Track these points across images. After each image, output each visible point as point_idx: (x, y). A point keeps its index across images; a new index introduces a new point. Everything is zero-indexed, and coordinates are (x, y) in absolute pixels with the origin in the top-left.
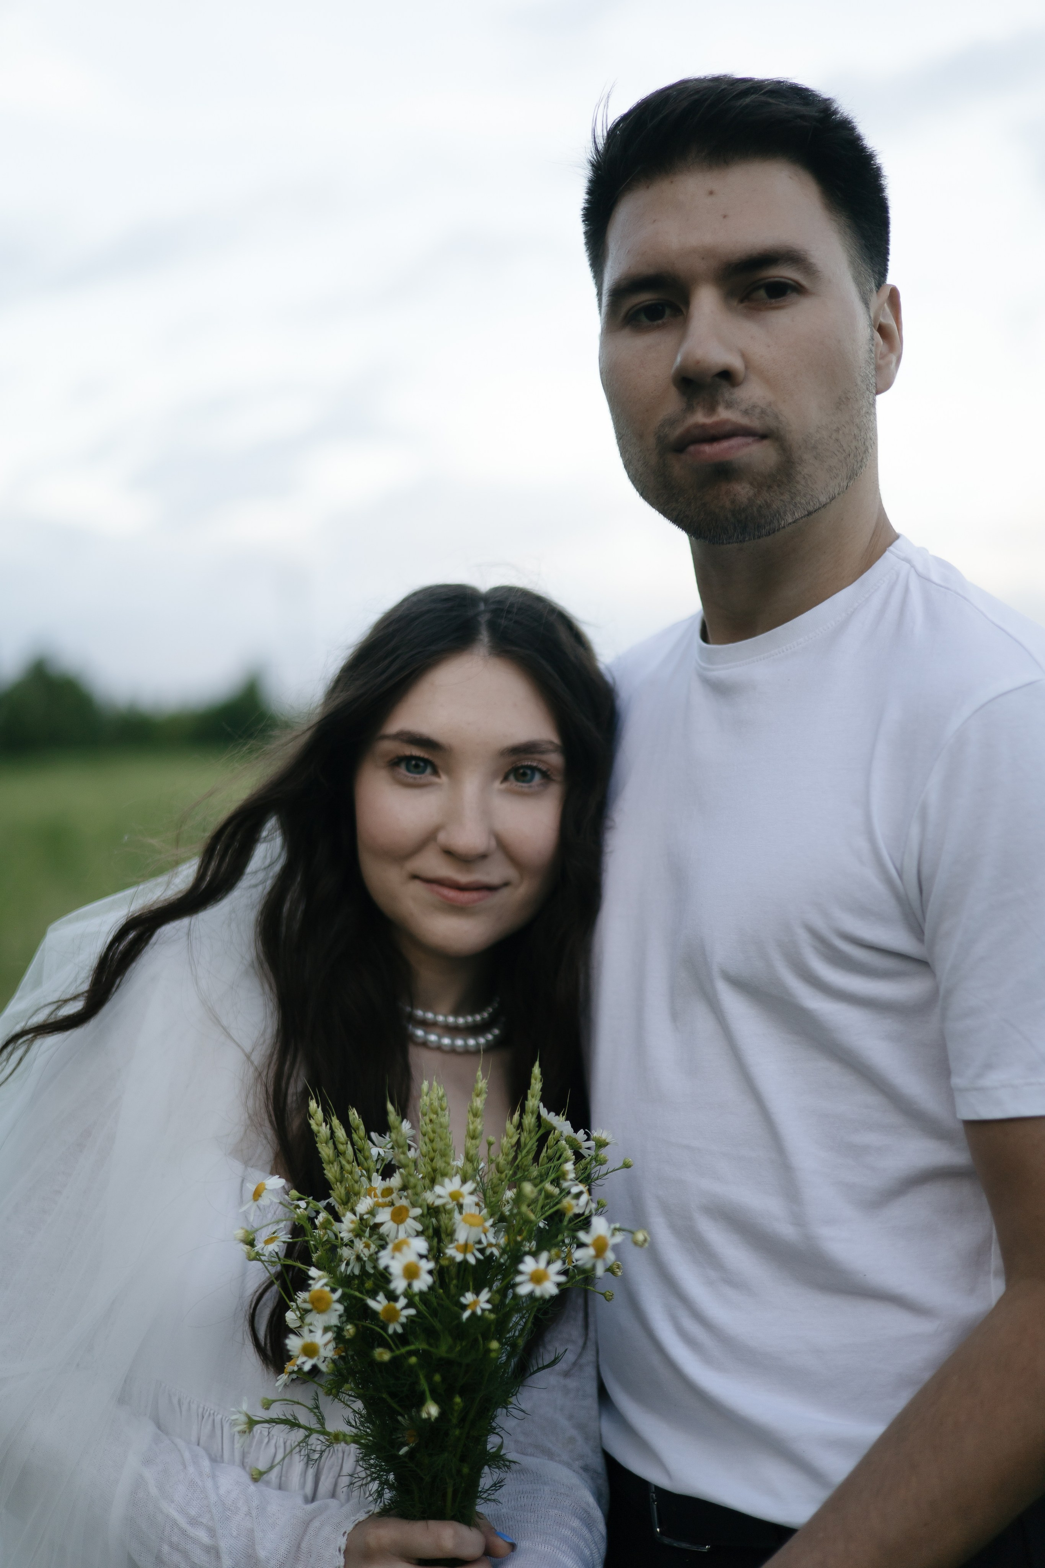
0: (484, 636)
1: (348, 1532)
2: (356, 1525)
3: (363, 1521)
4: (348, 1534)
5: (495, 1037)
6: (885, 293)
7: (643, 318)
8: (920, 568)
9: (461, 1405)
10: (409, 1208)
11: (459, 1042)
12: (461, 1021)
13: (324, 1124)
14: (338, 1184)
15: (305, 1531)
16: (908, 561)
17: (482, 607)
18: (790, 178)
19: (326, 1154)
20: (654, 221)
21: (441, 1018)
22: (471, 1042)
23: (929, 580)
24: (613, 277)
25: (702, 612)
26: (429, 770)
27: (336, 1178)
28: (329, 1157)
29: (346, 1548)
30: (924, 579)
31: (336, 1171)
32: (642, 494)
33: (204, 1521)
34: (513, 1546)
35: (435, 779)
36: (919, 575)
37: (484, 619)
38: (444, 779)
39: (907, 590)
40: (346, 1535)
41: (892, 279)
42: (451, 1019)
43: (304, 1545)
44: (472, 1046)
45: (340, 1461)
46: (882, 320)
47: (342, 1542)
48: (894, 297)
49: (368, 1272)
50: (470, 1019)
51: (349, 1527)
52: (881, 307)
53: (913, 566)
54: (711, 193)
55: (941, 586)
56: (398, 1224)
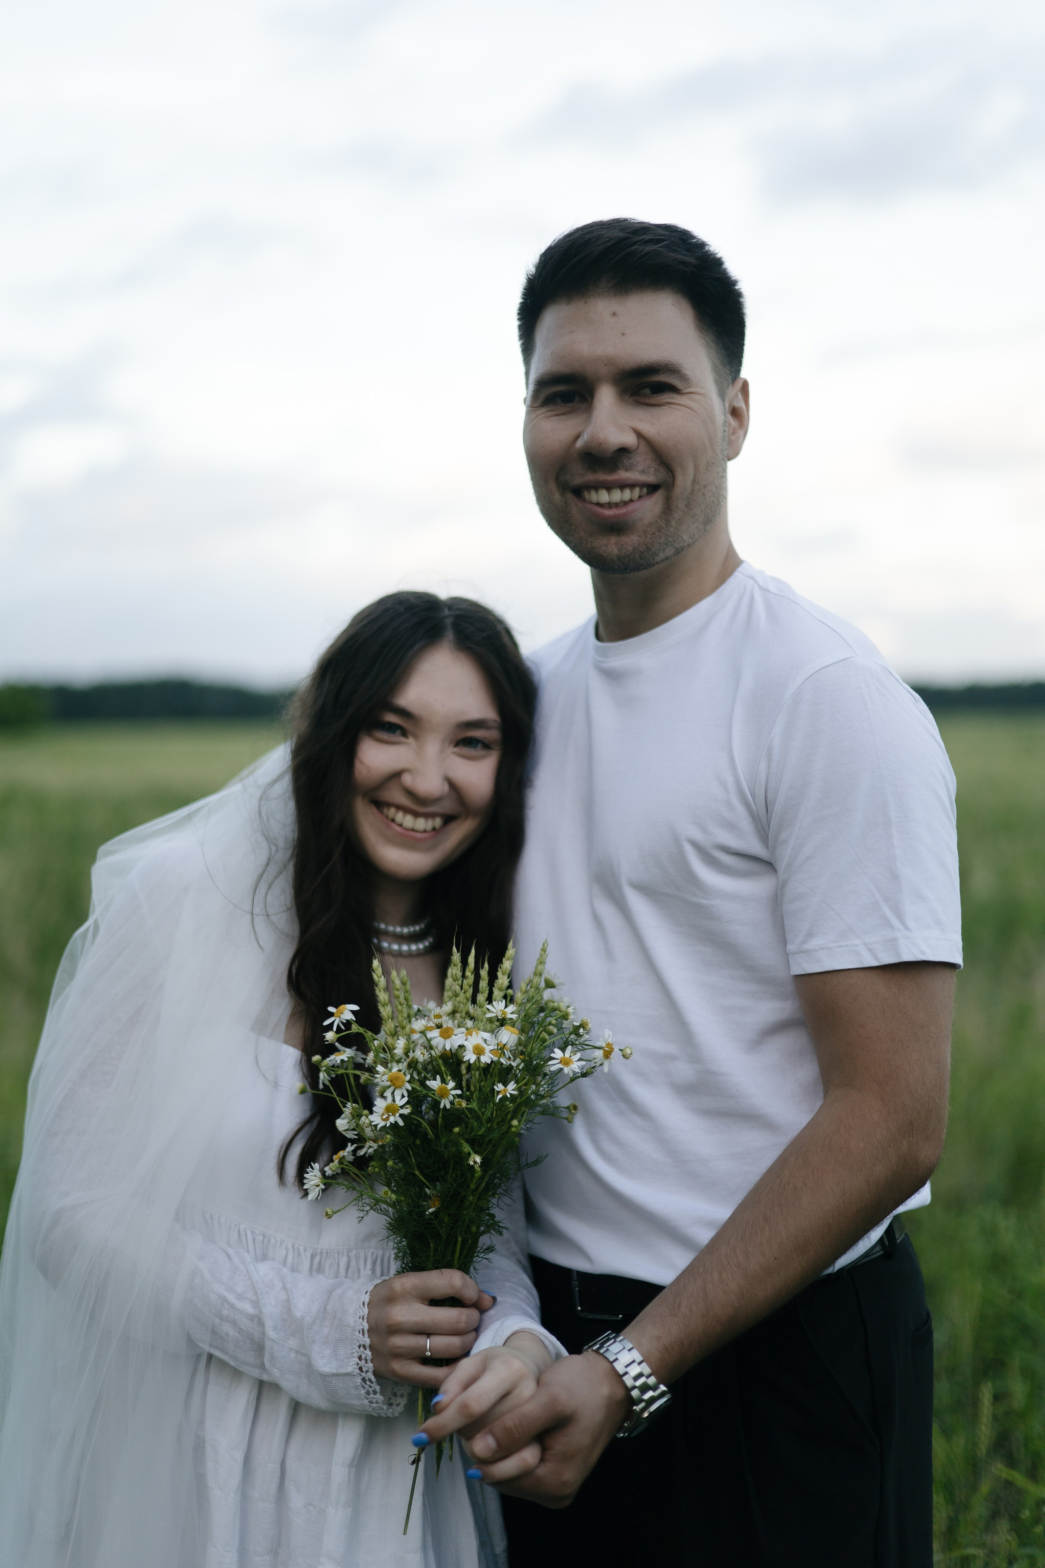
0: (450, 635)
1: (369, 1291)
2: (376, 1286)
3: (380, 1283)
4: (370, 1292)
5: (430, 943)
6: (739, 384)
7: (559, 400)
8: (761, 583)
9: (480, 1173)
10: (454, 1029)
11: (405, 948)
12: (406, 930)
13: (383, 977)
14: (390, 1020)
15: (329, 1298)
16: (752, 578)
17: (446, 612)
18: (673, 305)
19: (383, 998)
20: (572, 332)
21: (391, 928)
22: (414, 947)
23: (769, 591)
24: (538, 372)
25: (596, 615)
26: (398, 732)
27: (388, 1017)
28: (385, 1000)
29: (370, 1301)
30: (764, 590)
31: (389, 1011)
32: (549, 524)
33: (249, 1296)
34: (494, 1299)
35: (403, 739)
36: (761, 588)
37: (449, 621)
38: (411, 740)
39: (752, 598)
40: (368, 1293)
41: (744, 373)
42: (398, 929)
43: (329, 1307)
44: (414, 951)
45: (337, 1260)
46: (736, 404)
47: (367, 1298)
48: (745, 385)
49: (414, 1078)
50: (412, 929)
51: (371, 1288)
52: (736, 395)
53: (756, 582)
54: (614, 314)
55: (776, 595)
56: (445, 1039)
